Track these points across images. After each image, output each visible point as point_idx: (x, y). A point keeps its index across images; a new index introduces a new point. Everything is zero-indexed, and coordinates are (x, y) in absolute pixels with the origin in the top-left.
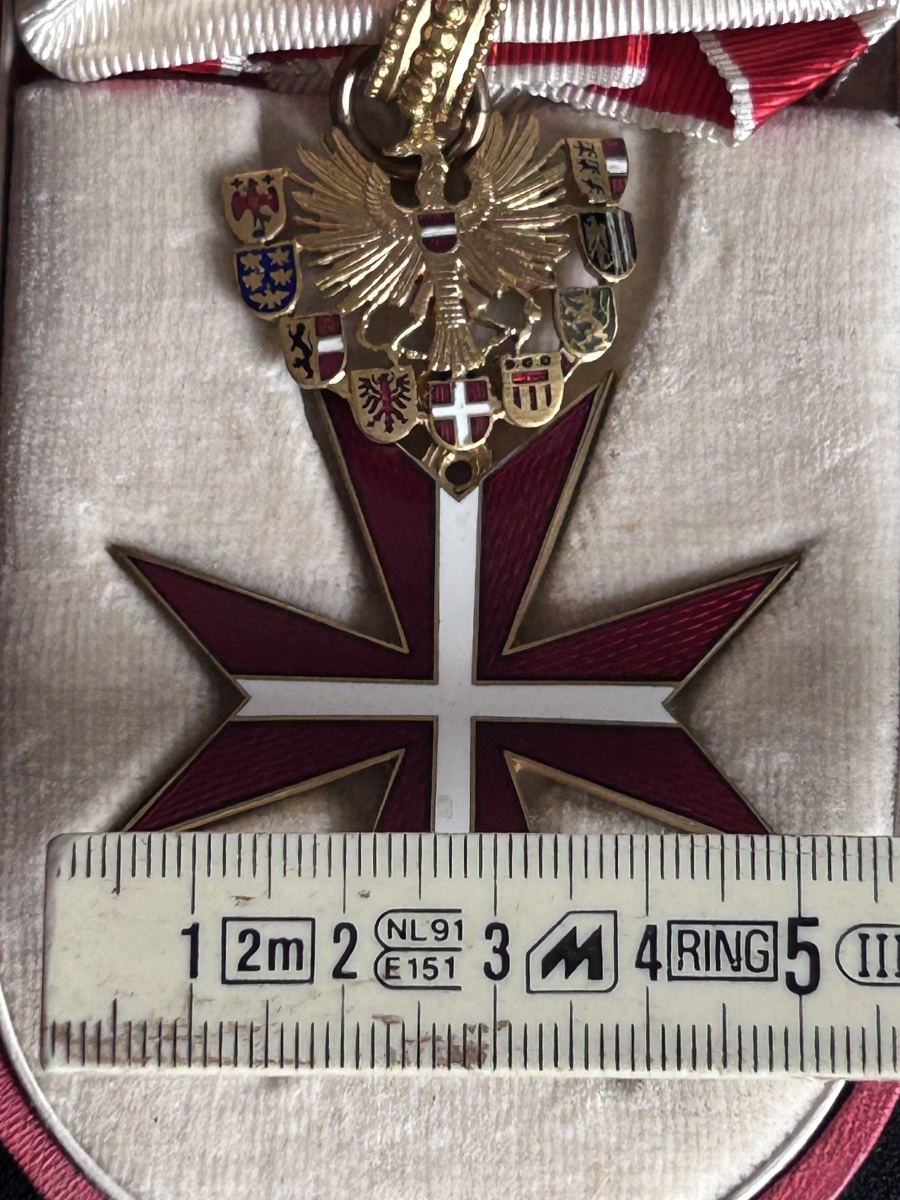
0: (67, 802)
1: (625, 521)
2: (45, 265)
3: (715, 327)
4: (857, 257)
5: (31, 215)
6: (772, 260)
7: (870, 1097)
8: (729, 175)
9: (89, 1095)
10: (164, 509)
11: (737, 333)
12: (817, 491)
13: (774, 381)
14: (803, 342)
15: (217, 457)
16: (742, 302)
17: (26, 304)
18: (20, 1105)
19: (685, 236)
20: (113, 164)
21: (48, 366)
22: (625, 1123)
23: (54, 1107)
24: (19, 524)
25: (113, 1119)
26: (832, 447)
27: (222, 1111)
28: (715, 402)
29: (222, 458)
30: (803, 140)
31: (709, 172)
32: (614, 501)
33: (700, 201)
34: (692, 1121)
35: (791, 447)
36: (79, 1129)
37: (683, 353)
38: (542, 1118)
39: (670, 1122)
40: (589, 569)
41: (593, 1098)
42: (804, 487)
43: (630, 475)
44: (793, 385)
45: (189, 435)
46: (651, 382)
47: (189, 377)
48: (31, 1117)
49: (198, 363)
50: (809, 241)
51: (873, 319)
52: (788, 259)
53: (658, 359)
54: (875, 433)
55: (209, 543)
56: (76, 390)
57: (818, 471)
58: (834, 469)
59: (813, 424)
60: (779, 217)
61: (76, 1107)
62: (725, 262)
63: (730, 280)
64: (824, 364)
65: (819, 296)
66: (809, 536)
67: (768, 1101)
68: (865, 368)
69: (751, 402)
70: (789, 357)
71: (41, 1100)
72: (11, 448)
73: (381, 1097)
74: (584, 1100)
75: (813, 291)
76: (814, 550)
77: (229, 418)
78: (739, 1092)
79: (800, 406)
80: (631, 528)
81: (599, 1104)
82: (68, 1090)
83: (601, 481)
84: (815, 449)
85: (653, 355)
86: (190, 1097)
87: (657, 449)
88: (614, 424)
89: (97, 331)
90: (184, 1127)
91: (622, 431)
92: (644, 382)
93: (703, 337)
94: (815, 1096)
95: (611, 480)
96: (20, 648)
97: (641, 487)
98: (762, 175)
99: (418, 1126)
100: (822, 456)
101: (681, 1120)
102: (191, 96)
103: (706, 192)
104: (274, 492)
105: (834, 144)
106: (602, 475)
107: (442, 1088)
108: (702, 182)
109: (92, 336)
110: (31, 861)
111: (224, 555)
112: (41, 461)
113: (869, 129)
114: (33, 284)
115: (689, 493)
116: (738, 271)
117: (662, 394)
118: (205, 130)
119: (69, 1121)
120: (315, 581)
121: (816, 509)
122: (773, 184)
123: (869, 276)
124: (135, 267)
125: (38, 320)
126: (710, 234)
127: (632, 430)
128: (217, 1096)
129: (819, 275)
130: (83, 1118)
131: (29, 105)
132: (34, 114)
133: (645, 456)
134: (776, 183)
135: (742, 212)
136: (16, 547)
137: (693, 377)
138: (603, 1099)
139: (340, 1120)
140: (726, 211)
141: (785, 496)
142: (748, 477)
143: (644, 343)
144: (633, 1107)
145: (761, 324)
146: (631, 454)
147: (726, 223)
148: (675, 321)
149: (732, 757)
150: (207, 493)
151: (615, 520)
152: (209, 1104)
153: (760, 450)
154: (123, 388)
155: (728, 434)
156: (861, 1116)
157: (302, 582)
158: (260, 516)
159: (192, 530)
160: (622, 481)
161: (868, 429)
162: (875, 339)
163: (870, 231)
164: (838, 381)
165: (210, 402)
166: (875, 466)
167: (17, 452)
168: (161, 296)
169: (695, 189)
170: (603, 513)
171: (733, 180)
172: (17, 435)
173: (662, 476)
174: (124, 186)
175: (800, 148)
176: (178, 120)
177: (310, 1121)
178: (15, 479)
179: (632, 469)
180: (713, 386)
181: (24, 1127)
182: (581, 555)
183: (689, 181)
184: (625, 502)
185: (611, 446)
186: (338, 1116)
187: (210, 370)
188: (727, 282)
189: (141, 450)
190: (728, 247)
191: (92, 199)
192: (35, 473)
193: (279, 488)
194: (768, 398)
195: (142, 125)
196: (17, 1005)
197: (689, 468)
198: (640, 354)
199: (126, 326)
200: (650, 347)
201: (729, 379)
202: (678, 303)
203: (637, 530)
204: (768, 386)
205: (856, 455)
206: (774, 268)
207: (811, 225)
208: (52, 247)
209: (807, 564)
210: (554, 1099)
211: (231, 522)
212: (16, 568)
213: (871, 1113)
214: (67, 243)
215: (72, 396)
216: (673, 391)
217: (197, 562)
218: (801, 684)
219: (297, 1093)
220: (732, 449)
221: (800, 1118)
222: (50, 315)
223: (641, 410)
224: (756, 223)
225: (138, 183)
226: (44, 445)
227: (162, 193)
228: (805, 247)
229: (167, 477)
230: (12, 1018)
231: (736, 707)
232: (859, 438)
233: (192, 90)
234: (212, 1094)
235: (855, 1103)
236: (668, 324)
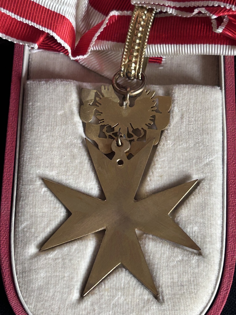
0: (33, 238)
1: (160, 175)
2: (31, 118)
3: (180, 132)
4: (211, 117)
5: (28, 108)
6: (192, 118)
7: (217, 307)
8: (182, 99)
9: (37, 305)
10: (56, 172)
11: (185, 133)
12: (203, 169)
13: (193, 144)
14: (200, 136)
15: (68, 160)
16: (186, 127)
17: (26, 127)
18: (21, 308)
19: (173, 112)
20: (46, 97)
21: (30, 140)
22: (161, 312)
23: (29, 308)
24: (24, 175)
25: (42, 311)
26: (206, 159)
27: (67, 309)
28: (180, 148)
29: (69, 160)
30: (199, 92)
31: (178, 98)
32: (157, 170)
33: (176, 105)
34: (176, 312)
35: (197, 158)
36: (34, 313)
37: (172, 138)
38: (141, 311)
39: (171, 312)
40: (152, 185)
41: (153, 306)
42: (200, 167)
43: (161, 165)
44: (197, 145)
45: (62, 155)
46: (165, 144)
47: (62, 143)
48: (23, 310)
49: (64, 140)
50: (200, 113)
51: (215, 131)
52: (196, 117)
53: (167, 139)
54: (216, 156)
55: (66, 180)
56: (37, 146)
57: (203, 164)
58: (207, 164)
59: (202, 153)
60: (194, 109)
61: (34, 308)
62: (182, 118)
63: (183, 122)
64: (204, 140)
65: (203, 125)
66: (202, 178)
67: (193, 307)
68: (213, 141)
69: (188, 149)
70: (197, 139)
71: (26, 306)
72: (22, 159)
73: (104, 306)
74: (151, 306)
75: (201, 124)
76: (203, 181)
77: (71, 151)
78: (187, 305)
79: (199, 149)
80: (161, 176)
81: (154, 307)
82: (32, 304)
83: (154, 166)
84: (202, 159)
85: (166, 138)
86: (60, 306)
87: (167, 159)
88: (157, 153)
89: (42, 133)
90: (58, 313)
91: (159, 155)
92: (164, 144)
93: (177, 135)
94: (204, 306)
95: (156, 166)
96: (23, 203)
97: (163, 167)
98: (190, 99)
99: (112, 312)
100: (204, 161)
101: (173, 312)
102: (64, 82)
103: (177, 103)
104: (81, 168)
105: (206, 93)
106: (155, 165)
107: (118, 304)
108: (176, 101)
109: (41, 134)
110: (25, 251)
111: (69, 182)
112: (29, 161)
113: (213, 89)
114: (28, 122)
115: (174, 169)
116: (185, 120)
117: (168, 147)
118: (66, 89)
119: (32, 311)
120: (90, 188)
121: (203, 172)
122: (193, 101)
123: (214, 121)
124: (50, 119)
125: (29, 131)
126: (178, 112)
127: (161, 155)
128: (66, 306)
129: (203, 121)
130: (35, 311)
131: (28, 84)
132: (29, 86)
133: (164, 160)
134: (193, 100)
135: (186, 107)
136: (23, 181)
137: (175, 143)
138: (155, 307)
139: (95, 311)
140: (182, 107)
141: (196, 169)
142: (187, 165)
143: (164, 136)
144: (162, 308)
145: (190, 132)
146: (161, 160)
147: (182, 110)
148: (171, 131)
149: (185, 228)
150: (66, 168)
151: (157, 175)
152: (64, 307)
153: (190, 159)
154: (47, 145)
155: (183, 156)
156: (215, 311)
157: (87, 188)
158: (78, 173)
159: (62, 177)
160: (159, 166)
161: (214, 155)
162: (216, 135)
163: (214, 111)
164: (207, 144)
165: (67, 148)
166: (216, 163)
167: (24, 159)
168: (57, 125)
169: (175, 102)
170: (155, 173)
171: (184, 100)
172: (24, 156)
173: (168, 165)
174: (48, 101)
175: (198, 93)
176: (60, 87)
177: (87, 312)
178: (23, 166)
179: (161, 163)
180: (179, 145)
181: (22, 312)
182: (150, 182)
183: (174, 100)
184: (160, 170)
185: (156, 158)
186: (94, 310)
187: (67, 141)
188: (182, 122)
189: (51, 159)
190: (182, 115)
191: (41, 104)
192: (27, 164)
193: (82, 167)
194: (192, 148)
195: (52, 88)
196: (21, 285)
197: (174, 163)
198: (163, 138)
199: (48, 132)
200: (165, 136)
201: (183, 143)
202: (172, 127)
203: (162, 177)
204: (192, 145)
205: (212, 161)
206: (193, 119)
207: (201, 110)
208: (32, 115)
209: (201, 184)
210: (144, 307)
211: (71, 175)
212: (23, 185)
213: (217, 311)
214: (36, 114)
215: (36, 147)
216: (170, 146)
217: (63, 184)
218: (200, 211)
219: (84, 305)
220: (184, 159)
221: (201, 311)
222: (32, 130)
223: (163, 150)
224: (189, 110)
225: (51, 100)
226: (30, 158)
227: (57, 103)
228: (199, 115)
229: (57, 165)
230: (19, 287)
231: (185, 217)
232: (212, 157)
233: (64, 81)
234: (65, 305)
235: (214, 308)
236: (169, 131)
